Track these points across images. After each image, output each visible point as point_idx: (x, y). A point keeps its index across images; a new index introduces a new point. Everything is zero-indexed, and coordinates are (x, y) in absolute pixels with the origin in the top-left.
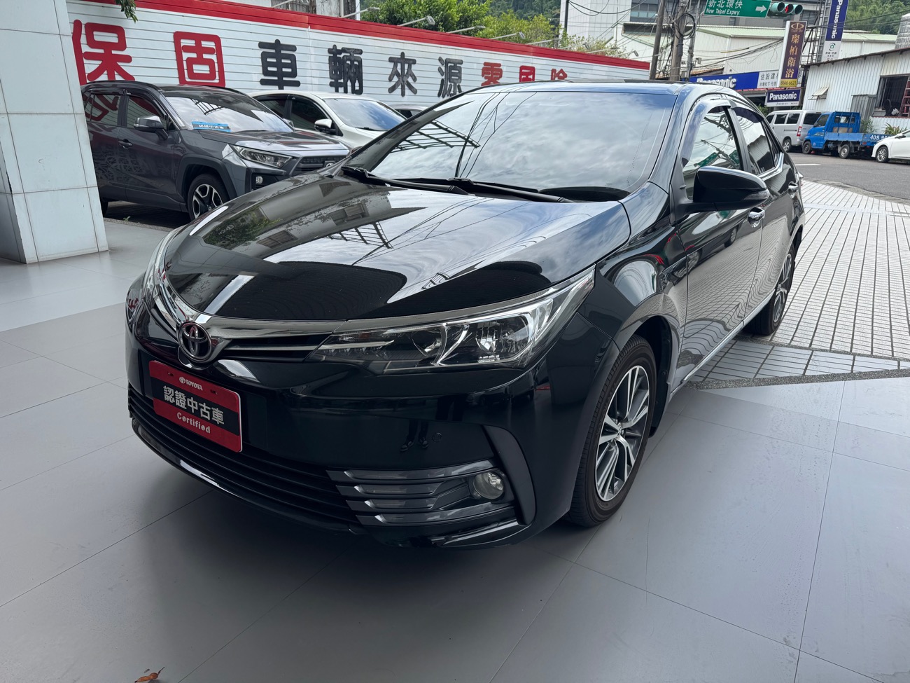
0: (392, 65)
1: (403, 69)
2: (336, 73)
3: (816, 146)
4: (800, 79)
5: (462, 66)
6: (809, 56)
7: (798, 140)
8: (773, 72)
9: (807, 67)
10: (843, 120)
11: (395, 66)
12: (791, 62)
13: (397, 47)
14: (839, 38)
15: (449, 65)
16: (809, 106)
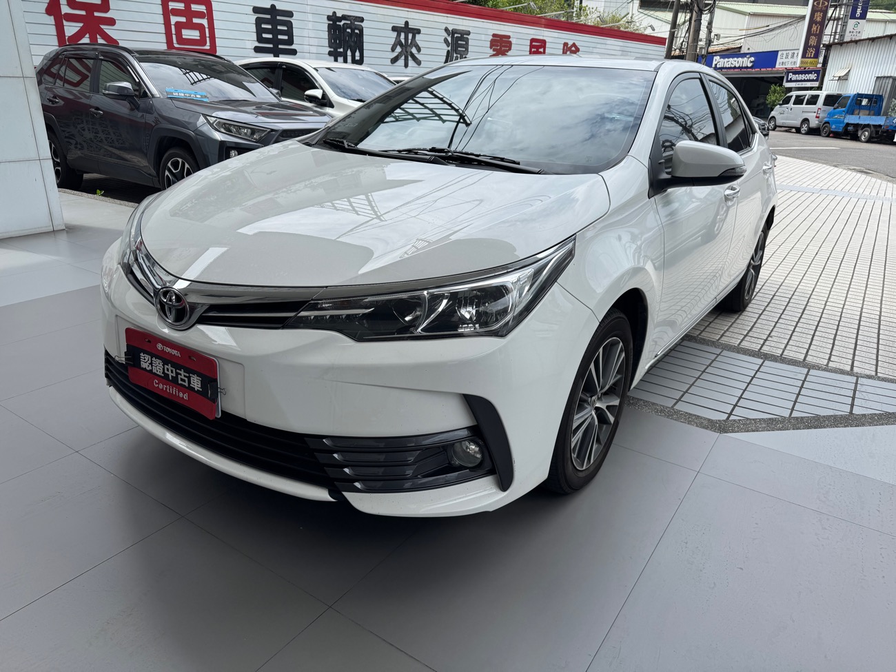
0: (395, 34)
1: (406, 38)
2: (335, 41)
3: (835, 128)
4: (821, 59)
5: (469, 37)
6: (831, 35)
7: (817, 122)
8: (793, 52)
9: (828, 47)
10: (865, 102)
11: (399, 35)
12: (813, 41)
13: (400, 15)
14: (863, 16)
15: (456, 35)
16: (830, 87)
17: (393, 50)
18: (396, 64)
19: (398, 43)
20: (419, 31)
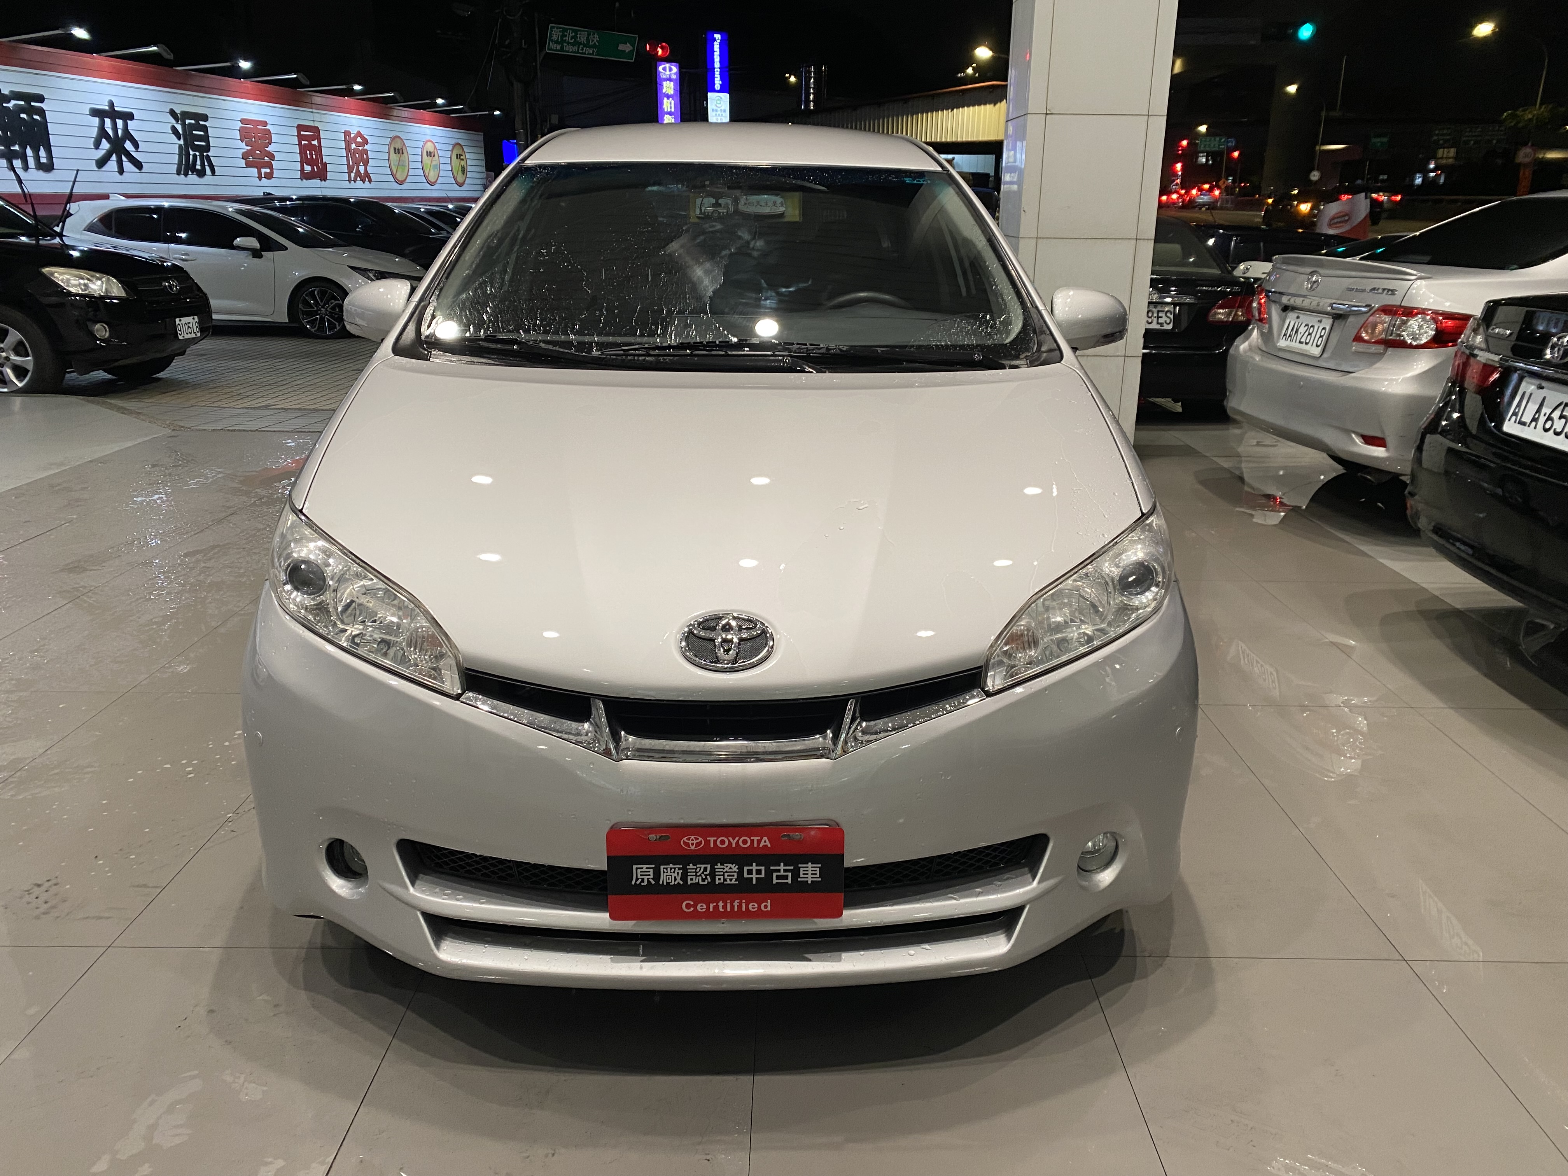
0: (97, 121)
1: (114, 128)
2: (4, 134)
5: (207, 124)
11: (102, 123)
13: (99, 90)
15: (188, 121)
17: (97, 145)
18: (104, 169)
19: (102, 133)
20: (129, 116)
